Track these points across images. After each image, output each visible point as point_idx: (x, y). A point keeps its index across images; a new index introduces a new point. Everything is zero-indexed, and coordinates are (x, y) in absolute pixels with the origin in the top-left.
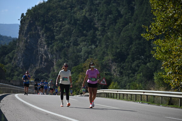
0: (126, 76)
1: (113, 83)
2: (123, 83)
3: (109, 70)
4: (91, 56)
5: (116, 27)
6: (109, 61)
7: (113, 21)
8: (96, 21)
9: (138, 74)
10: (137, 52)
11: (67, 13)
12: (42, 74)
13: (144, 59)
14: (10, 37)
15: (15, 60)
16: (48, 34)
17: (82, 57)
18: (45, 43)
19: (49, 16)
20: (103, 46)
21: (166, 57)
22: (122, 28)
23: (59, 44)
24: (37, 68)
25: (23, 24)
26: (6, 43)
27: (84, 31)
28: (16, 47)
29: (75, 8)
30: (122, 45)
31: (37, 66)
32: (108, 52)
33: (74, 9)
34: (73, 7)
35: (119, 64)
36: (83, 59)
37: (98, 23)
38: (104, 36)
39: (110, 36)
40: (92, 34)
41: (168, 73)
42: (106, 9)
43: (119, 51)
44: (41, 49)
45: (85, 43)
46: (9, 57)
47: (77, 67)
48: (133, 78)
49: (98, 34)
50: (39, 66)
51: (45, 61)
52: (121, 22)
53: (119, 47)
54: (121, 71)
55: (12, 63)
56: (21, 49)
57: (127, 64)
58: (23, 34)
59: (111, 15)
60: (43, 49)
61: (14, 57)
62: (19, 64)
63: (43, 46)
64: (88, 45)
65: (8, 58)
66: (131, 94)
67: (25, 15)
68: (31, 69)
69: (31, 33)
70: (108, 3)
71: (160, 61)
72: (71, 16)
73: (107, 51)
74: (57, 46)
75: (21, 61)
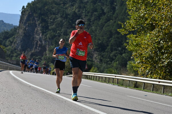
0: (105, 63)
1: (93, 68)
2: (102, 69)
3: (92, 57)
5: (100, 23)
7: (97, 18)
8: (84, 16)
9: (114, 62)
10: (115, 44)
11: (60, 8)
12: (36, 57)
13: (120, 50)
14: (12, 25)
15: (14, 43)
16: (43, 24)
18: (40, 32)
19: (45, 10)
21: (136, 49)
22: (104, 24)
23: (52, 33)
24: (33, 51)
25: (23, 14)
26: (9, 29)
28: (16, 33)
29: (67, 4)
30: (103, 38)
33: (66, 6)
34: (65, 4)
35: (100, 53)
37: (85, 18)
38: (90, 29)
39: (94, 29)
41: (137, 62)
42: (92, 7)
43: (101, 42)
44: (36, 36)
46: (10, 41)
48: (110, 65)
51: (39, 47)
52: (104, 19)
53: (101, 39)
54: (101, 58)
55: (12, 46)
56: (21, 35)
57: (106, 53)
58: (23, 23)
59: (97, 12)
60: (39, 36)
61: (14, 41)
62: (17, 47)
63: (39, 34)
65: (9, 42)
67: (25, 7)
68: (27, 52)
69: (30, 22)
70: (94, 3)
71: (131, 52)
72: (63, 11)
74: (50, 35)
75: (19, 45)
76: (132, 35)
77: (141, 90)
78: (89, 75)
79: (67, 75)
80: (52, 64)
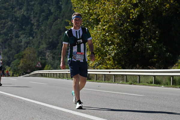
0: (57, 59)
1: (47, 65)
2: (55, 65)
3: (44, 56)
4: (30, 45)
5: (48, 22)
6: (44, 49)
7: (45, 18)
8: (33, 18)
11: (9, 13)
17: (23, 47)
20: (39, 37)
22: (52, 23)
23: (4, 37)
27: (23, 26)
29: (15, 8)
30: (53, 36)
32: (43, 42)
34: (14, 8)
35: (52, 51)
36: (24, 48)
37: (34, 20)
38: (40, 30)
39: (43, 29)
40: (29, 29)
42: (39, 9)
43: (51, 41)
45: (25, 35)
47: (18, 54)
49: (34, 28)
52: (52, 18)
53: (51, 38)
54: (54, 56)
59: (44, 13)
64: (27, 37)
66: (59, 73)
70: (41, 4)
72: (13, 15)
73: (42, 41)
74: (3, 39)
77: (93, 81)
78: (44, 73)
79: (23, 75)
80: (7, 66)
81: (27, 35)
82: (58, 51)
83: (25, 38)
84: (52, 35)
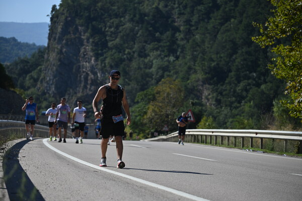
0: (226, 106)
1: (205, 118)
2: (221, 118)
3: (199, 97)
4: (168, 74)
5: (210, 26)
6: (198, 83)
7: (204, 16)
8: (177, 16)
9: (246, 102)
10: (244, 66)
12: (87, 105)
13: (256, 77)
14: (34, 45)
15: (42, 82)
16: (96, 38)
17: (154, 77)
18: (91, 54)
19: (98, 9)
20: (188, 57)
21: (292, 74)
22: (219, 28)
23: (115, 55)
24: (79, 95)
25: (55, 22)
26: (28, 55)
27: (156, 32)
28: (43, 61)
30: (219, 55)
31: (79, 92)
32: (197, 68)
35: (216, 88)
36: (155, 79)
37: (179, 19)
38: (190, 41)
39: (199, 40)
40: (169, 38)
41: (297, 101)
43: (215, 65)
44: (85, 63)
45: (159, 52)
46: (32, 77)
47: (145, 92)
48: (238, 110)
49: (180, 37)
50: (82, 92)
51: (92, 84)
52: (219, 17)
53: (215, 59)
54: (219, 98)
55: (36, 88)
56: (53, 63)
58: (55, 39)
60: (89, 63)
61: (41, 78)
62: (48, 88)
63: (89, 59)
64: (162, 56)
65: (30, 79)
66: (235, 137)
67: (58, 7)
68: (69, 97)
69: (69, 36)
71: (283, 81)
72: (135, 9)
73: (194, 65)
74: (112, 59)
75: (52, 84)
76: (281, 47)
79: (153, 136)
81: (163, 51)
82: (228, 87)
83: (159, 58)
84: (217, 53)
